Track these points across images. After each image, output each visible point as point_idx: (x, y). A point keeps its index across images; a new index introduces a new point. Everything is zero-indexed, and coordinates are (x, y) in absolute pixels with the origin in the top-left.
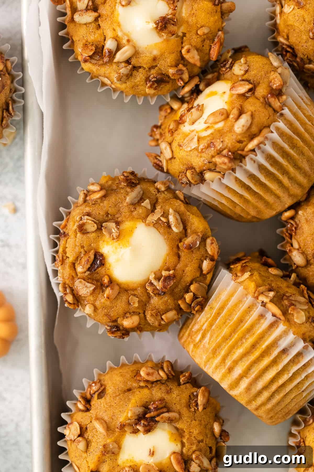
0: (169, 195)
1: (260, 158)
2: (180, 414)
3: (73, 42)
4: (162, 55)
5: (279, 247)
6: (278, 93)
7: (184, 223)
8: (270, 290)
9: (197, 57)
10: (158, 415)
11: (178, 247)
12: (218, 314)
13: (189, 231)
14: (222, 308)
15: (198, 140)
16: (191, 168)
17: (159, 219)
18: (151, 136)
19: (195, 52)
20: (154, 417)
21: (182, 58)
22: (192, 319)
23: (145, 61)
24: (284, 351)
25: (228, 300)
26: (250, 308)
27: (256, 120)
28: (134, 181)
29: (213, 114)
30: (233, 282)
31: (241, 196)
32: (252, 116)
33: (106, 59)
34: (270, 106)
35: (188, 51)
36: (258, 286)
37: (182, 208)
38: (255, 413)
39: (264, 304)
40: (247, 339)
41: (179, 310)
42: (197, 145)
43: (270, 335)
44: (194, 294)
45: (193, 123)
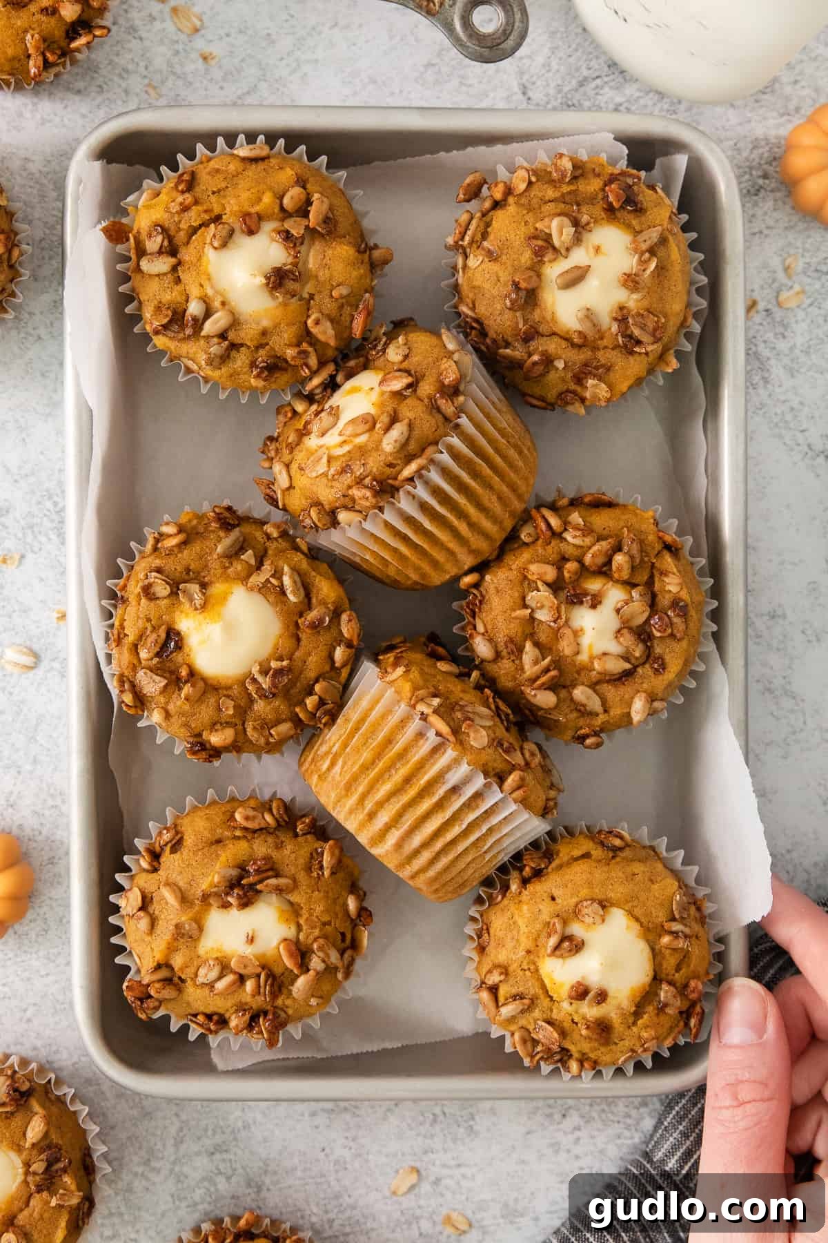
0: (283, 544)
1: (422, 492)
2: (295, 880)
3: (140, 303)
4: (276, 326)
5: (455, 629)
6: (453, 391)
7: (307, 590)
8: (435, 696)
9: (331, 332)
10: (261, 881)
11: (297, 625)
12: (356, 729)
13: (314, 601)
14: (362, 720)
15: (329, 461)
16: (318, 504)
17: (268, 581)
18: (263, 452)
19: (328, 324)
20: (256, 884)
21: (308, 333)
22: (319, 736)
23: (249, 337)
24: (455, 790)
25: (371, 709)
26: (403, 723)
27: (416, 432)
28: (231, 522)
29: (353, 421)
30: (379, 681)
31: (395, 550)
32: (410, 426)
33: (188, 331)
34: (439, 410)
35: (317, 322)
36: (415, 688)
37: (304, 565)
38: (411, 882)
39: (424, 717)
40: (397, 770)
41: (297, 722)
42: (326, 469)
43: (433, 764)
44: (320, 698)
45: (323, 435)
